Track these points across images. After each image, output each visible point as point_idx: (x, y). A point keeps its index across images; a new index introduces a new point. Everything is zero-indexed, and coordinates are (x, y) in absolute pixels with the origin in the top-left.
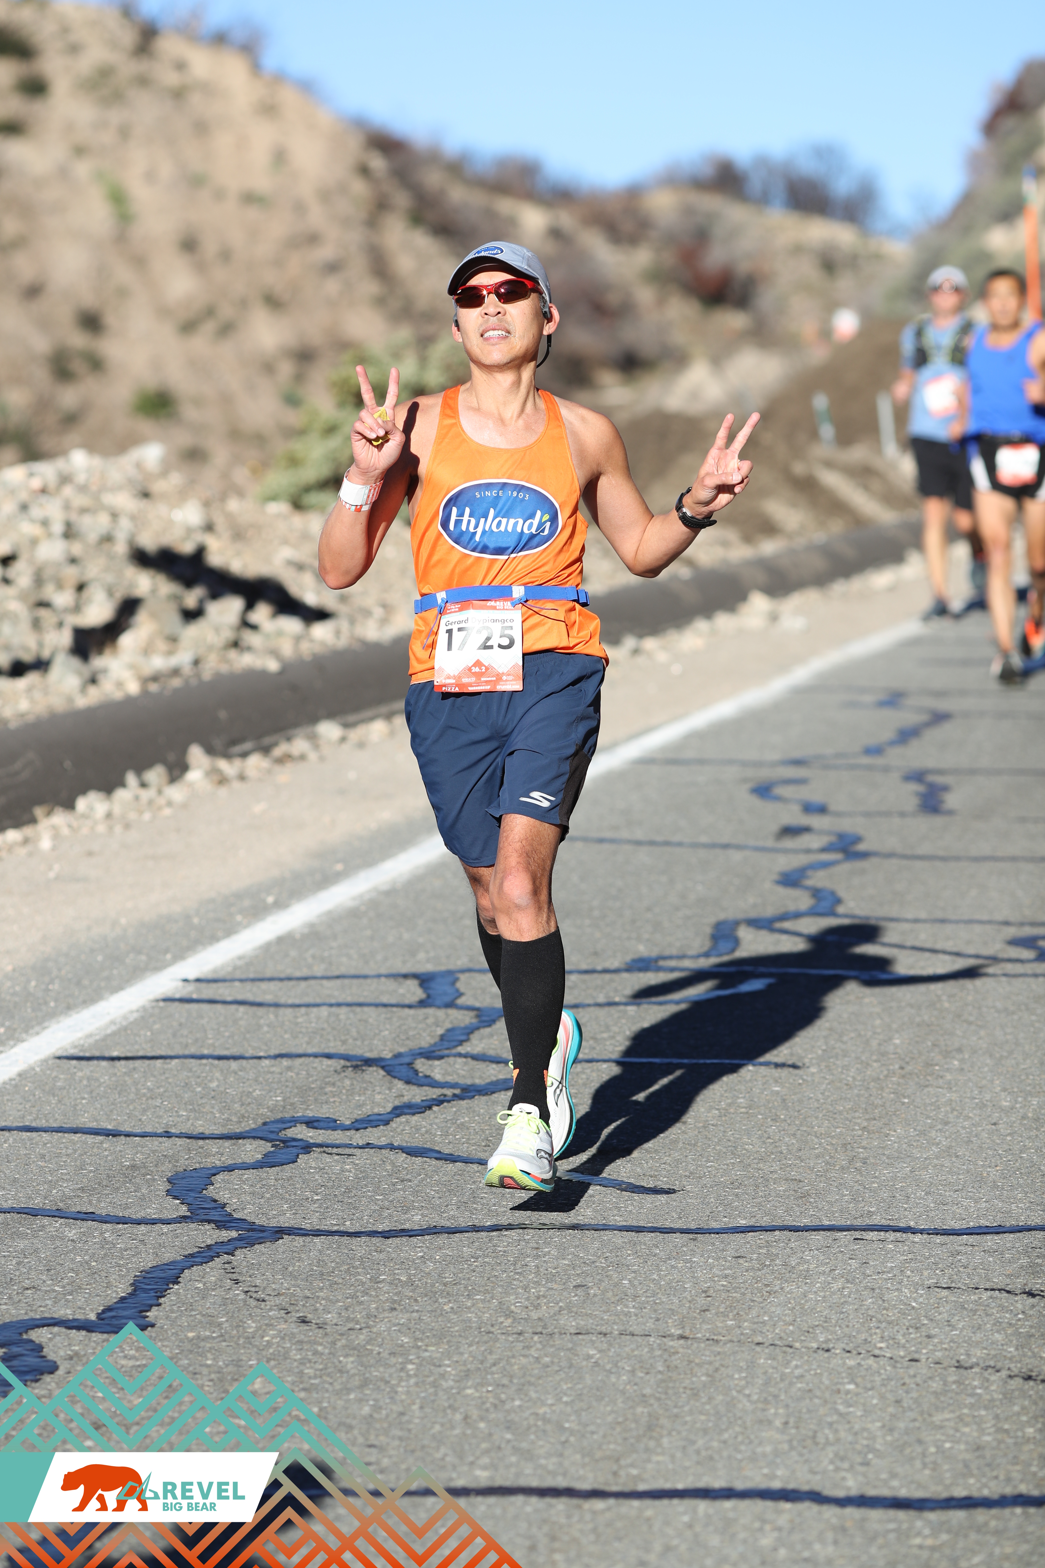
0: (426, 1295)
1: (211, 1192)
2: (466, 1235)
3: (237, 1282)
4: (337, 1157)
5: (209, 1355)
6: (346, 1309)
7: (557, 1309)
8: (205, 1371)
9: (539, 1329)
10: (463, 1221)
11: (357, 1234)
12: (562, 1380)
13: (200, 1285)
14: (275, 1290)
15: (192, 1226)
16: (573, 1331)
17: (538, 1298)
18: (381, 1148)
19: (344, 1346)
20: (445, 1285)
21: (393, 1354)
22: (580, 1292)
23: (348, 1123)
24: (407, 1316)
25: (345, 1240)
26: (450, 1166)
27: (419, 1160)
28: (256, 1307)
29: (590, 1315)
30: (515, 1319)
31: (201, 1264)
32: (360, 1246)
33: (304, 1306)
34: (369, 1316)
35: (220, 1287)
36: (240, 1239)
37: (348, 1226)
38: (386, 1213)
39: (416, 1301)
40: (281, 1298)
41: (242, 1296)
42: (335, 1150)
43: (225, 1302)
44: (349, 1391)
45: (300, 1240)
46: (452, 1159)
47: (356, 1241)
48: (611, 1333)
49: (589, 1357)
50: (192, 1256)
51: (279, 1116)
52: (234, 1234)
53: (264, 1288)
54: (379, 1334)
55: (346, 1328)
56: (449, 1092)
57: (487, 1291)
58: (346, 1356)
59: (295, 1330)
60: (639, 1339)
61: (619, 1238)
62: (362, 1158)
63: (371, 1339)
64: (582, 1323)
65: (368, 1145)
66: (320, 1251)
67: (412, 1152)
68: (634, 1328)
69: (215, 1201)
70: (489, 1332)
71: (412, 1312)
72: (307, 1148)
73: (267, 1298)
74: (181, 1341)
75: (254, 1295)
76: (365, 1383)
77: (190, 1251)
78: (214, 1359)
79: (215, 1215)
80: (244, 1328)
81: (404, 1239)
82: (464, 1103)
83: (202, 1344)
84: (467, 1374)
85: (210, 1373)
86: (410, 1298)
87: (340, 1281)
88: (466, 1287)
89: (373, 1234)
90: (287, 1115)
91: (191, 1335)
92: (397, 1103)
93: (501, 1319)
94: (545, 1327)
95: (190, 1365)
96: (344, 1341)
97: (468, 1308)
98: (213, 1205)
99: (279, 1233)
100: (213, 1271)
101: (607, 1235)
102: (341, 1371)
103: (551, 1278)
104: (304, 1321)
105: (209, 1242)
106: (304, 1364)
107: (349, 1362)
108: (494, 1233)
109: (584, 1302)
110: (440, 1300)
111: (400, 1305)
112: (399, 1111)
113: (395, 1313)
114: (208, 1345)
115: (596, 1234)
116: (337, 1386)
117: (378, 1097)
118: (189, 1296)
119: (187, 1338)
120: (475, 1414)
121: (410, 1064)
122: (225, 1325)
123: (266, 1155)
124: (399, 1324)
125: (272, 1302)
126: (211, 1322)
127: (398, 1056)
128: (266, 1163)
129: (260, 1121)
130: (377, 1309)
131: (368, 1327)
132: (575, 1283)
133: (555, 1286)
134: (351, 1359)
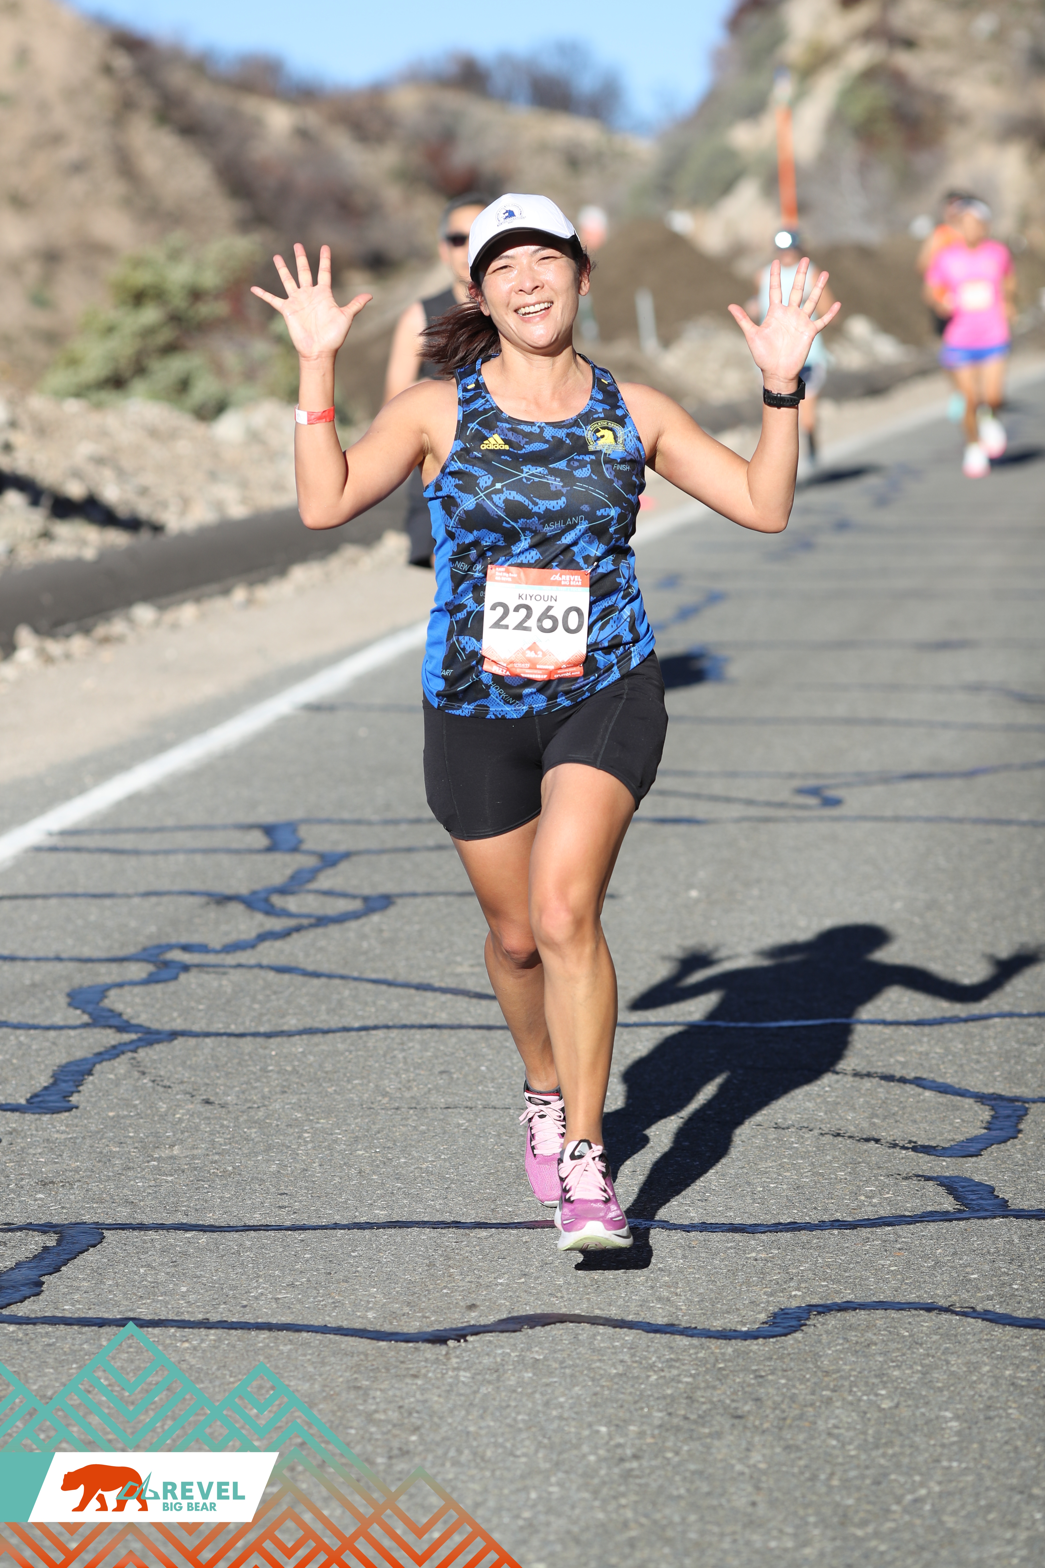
0: (311, 1081)
1: (107, 1003)
2: (338, 1035)
3: (144, 1073)
4: (213, 976)
5: (130, 1129)
6: (243, 1092)
7: (426, 1090)
8: (129, 1141)
9: (414, 1105)
10: (334, 1023)
11: (242, 1035)
12: (438, 1142)
13: (112, 1076)
14: (177, 1079)
15: (96, 1030)
16: (443, 1106)
17: (409, 1081)
18: (251, 967)
19: (246, 1121)
20: (327, 1073)
21: (290, 1126)
22: (444, 1076)
23: (218, 947)
24: (297, 1097)
25: (233, 1040)
26: (316, 982)
27: (286, 977)
28: (164, 1092)
29: (456, 1094)
30: (391, 1098)
31: (109, 1060)
32: (247, 1044)
33: (205, 1091)
34: (264, 1097)
35: (130, 1077)
36: (140, 1040)
37: (233, 1028)
38: (265, 1018)
39: (303, 1085)
40: (185, 1085)
41: (150, 1084)
42: (211, 970)
43: (136, 1089)
44: (256, 1154)
45: (192, 1041)
46: (316, 975)
47: (242, 1041)
48: (476, 1107)
49: (459, 1125)
50: (100, 1054)
51: (155, 942)
52: (133, 1036)
53: (169, 1079)
54: (275, 1111)
55: (245, 1107)
56: (305, 922)
57: (363, 1078)
58: (249, 1128)
59: (201, 1109)
60: (501, 1111)
61: (474, 1035)
62: (236, 976)
63: (269, 1115)
64: (450, 1100)
65: (239, 966)
66: (213, 1049)
67: (281, 970)
68: (495, 1103)
69: (111, 1011)
70: (371, 1108)
71: (302, 1093)
72: (186, 968)
73: (172, 1085)
74: (103, 1119)
75: (161, 1083)
76: (269, 1148)
77: (97, 1050)
78: (135, 1132)
79: (113, 1022)
80: (157, 1108)
81: (285, 1039)
82: (320, 931)
83: (122, 1121)
84: (357, 1139)
85: (134, 1143)
86: (297, 1083)
87: (234, 1071)
88: (345, 1075)
89: (255, 1035)
90: (164, 941)
91: (111, 1114)
92: (261, 930)
93: (380, 1098)
94: (418, 1103)
95: (115, 1137)
96: (245, 1117)
97: (350, 1090)
98: (110, 1014)
99: (173, 1035)
100: (121, 1065)
101: (462, 1033)
102: (245, 1139)
103: (418, 1066)
104: (207, 1102)
105: (113, 1043)
106: (215, 1135)
107: (253, 1132)
108: (363, 1033)
109: (449, 1084)
110: (324, 1085)
111: (289, 1088)
112: (263, 937)
113: (286, 1095)
114: (128, 1122)
115: (452, 1032)
116: (246, 1151)
117: (242, 927)
118: (104, 1085)
119: (109, 1117)
120: (368, 1169)
121: (267, 900)
122: (139, 1107)
123: (151, 974)
124: (290, 1103)
125: (177, 1088)
126: (127, 1104)
127: (254, 893)
128: (150, 980)
129: (139, 947)
130: (270, 1092)
131: (264, 1106)
132: (439, 1070)
133: (422, 1072)
134: (254, 1130)
